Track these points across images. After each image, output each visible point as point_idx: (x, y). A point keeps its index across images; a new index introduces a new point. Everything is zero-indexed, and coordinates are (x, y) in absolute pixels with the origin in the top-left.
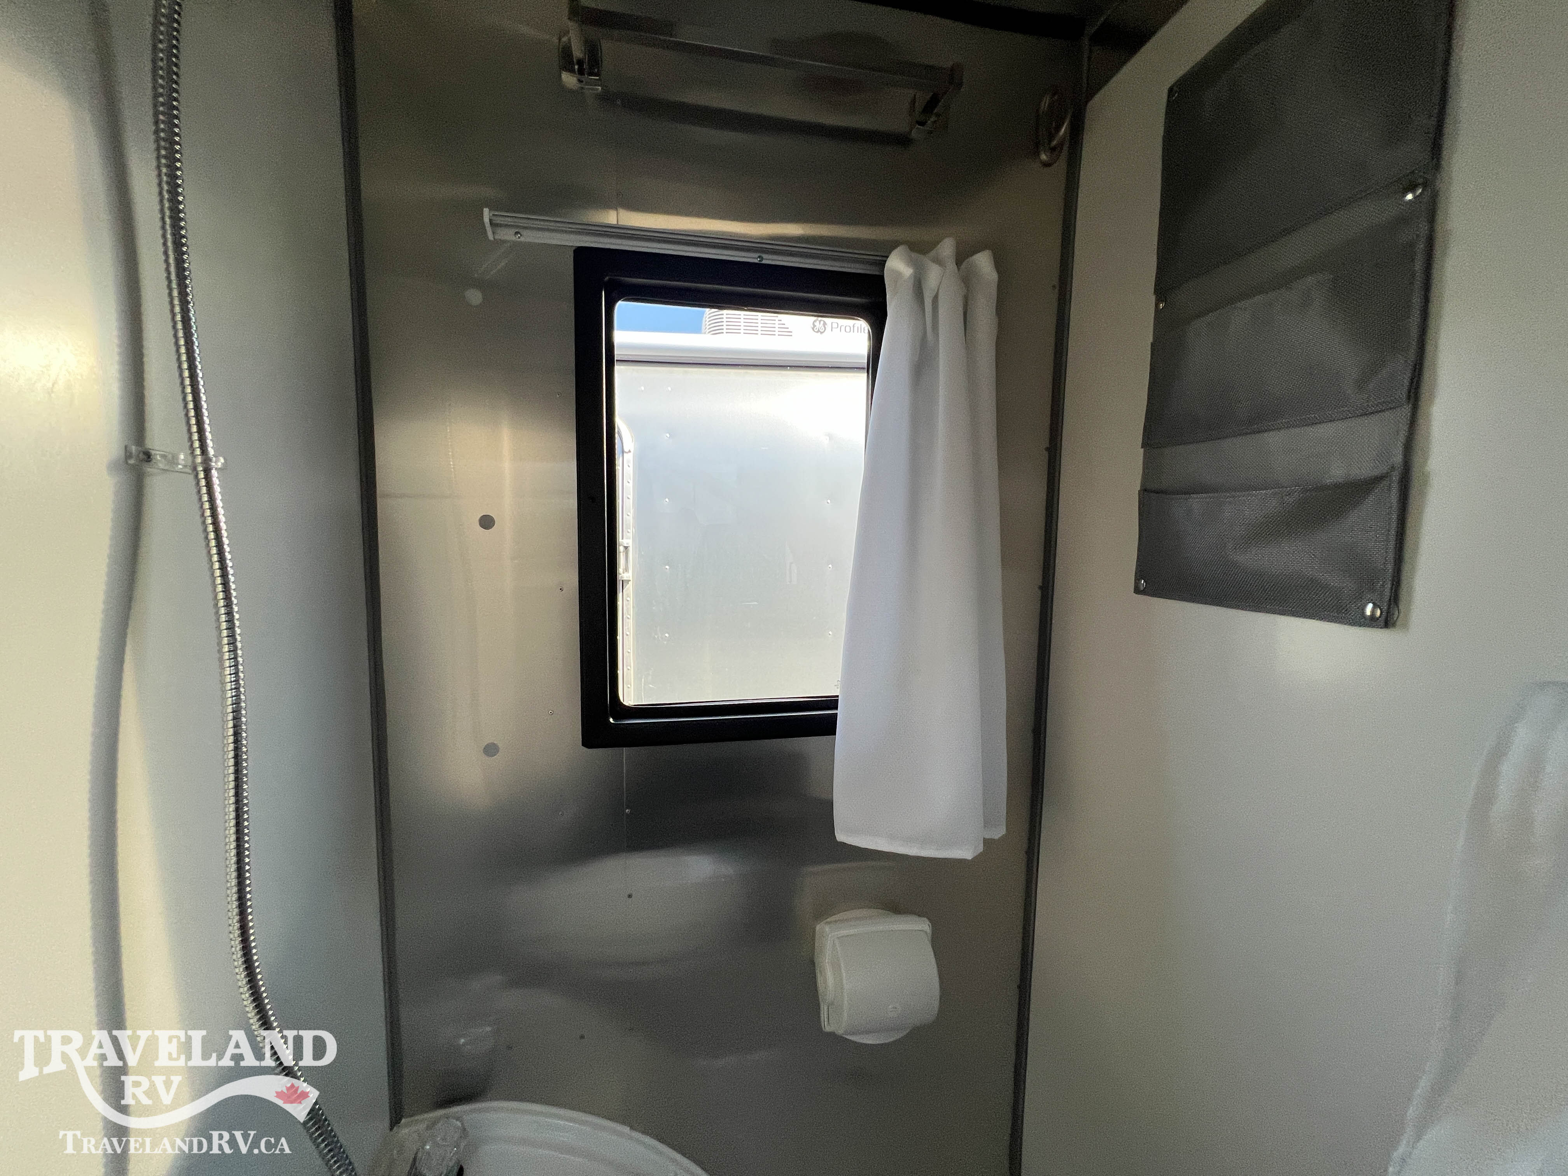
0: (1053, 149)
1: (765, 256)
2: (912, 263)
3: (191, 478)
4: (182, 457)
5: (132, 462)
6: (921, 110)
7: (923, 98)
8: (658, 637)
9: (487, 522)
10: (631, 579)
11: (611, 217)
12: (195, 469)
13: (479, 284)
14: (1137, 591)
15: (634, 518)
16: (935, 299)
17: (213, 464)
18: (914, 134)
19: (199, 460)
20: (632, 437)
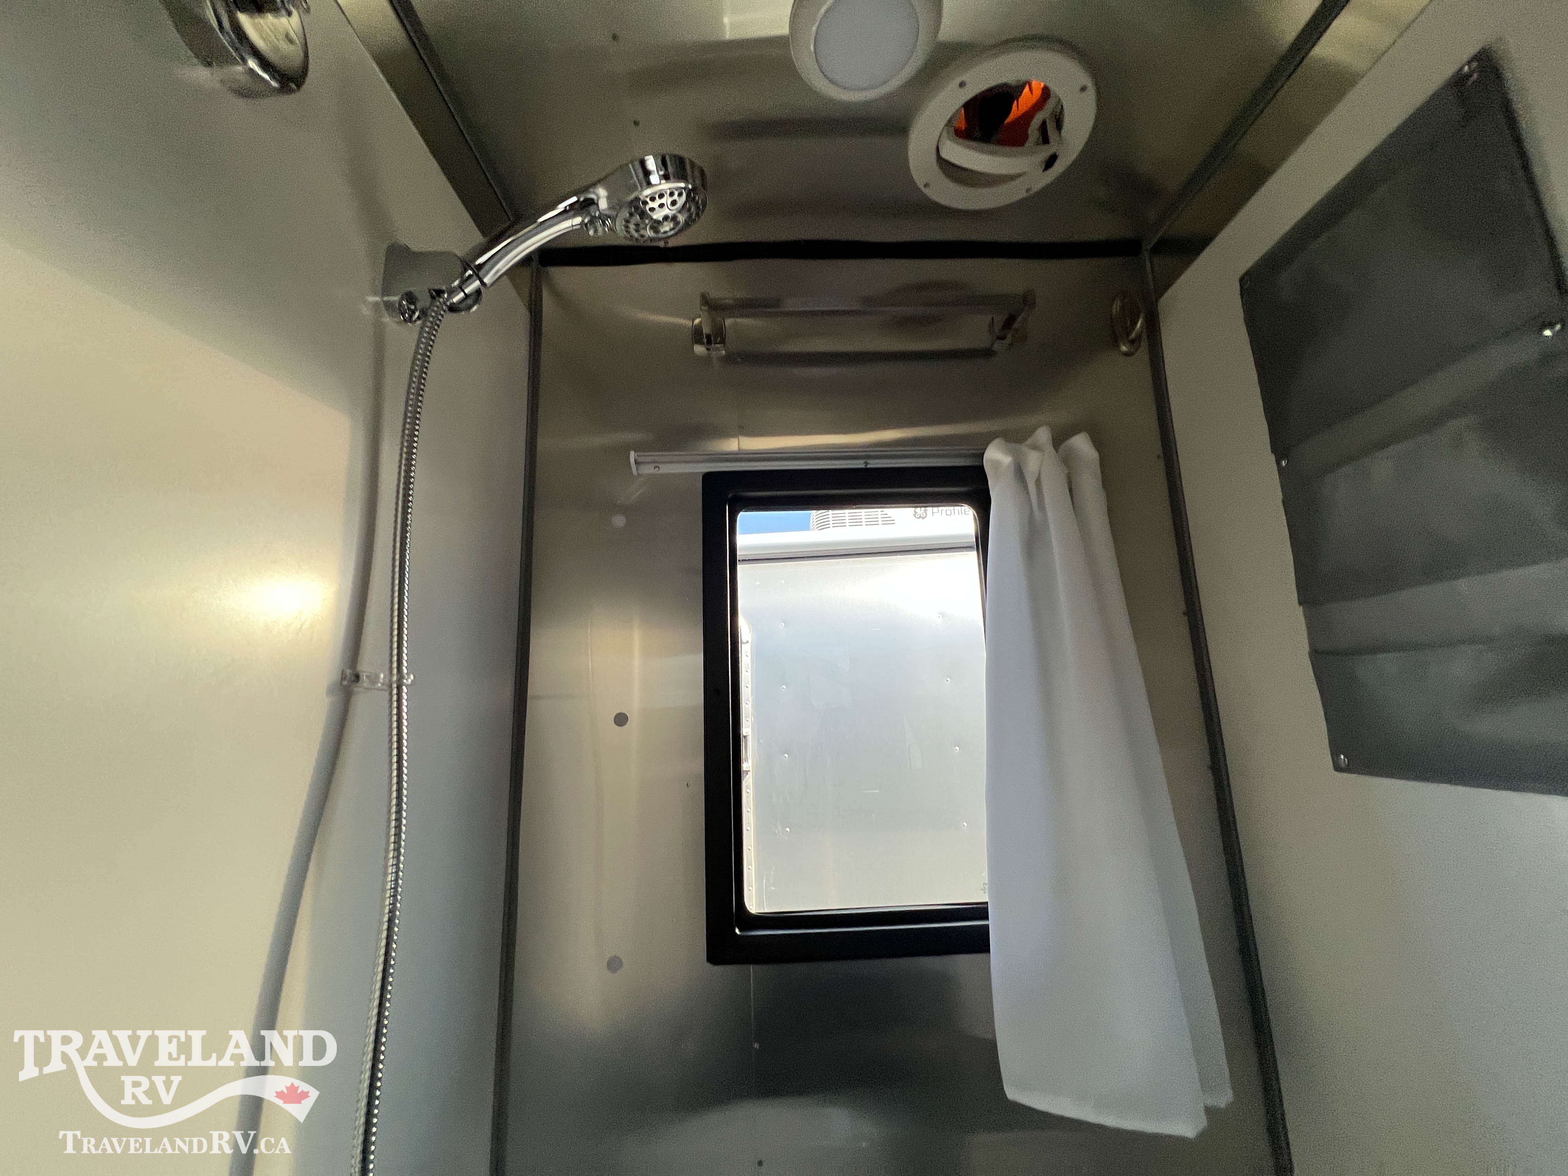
0: (1132, 342)
1: (869, 461)
2: (1010, 452)
3: (387, 694)
4: (382, 676)
5: (345, 683)
6: (1000, 326)
7: (1000, 320)
8: (779, 832)
9: (621, 719)
10: (751, 769)
11: (733, 445)
12: (391, 686)
13: (624, 509)
14: (1338, 768)
15: (752, 706)
16: (1038, 482)
17: (405, 681)
18: (996, 347)
19: (395, 678)
20: (750, 628)
